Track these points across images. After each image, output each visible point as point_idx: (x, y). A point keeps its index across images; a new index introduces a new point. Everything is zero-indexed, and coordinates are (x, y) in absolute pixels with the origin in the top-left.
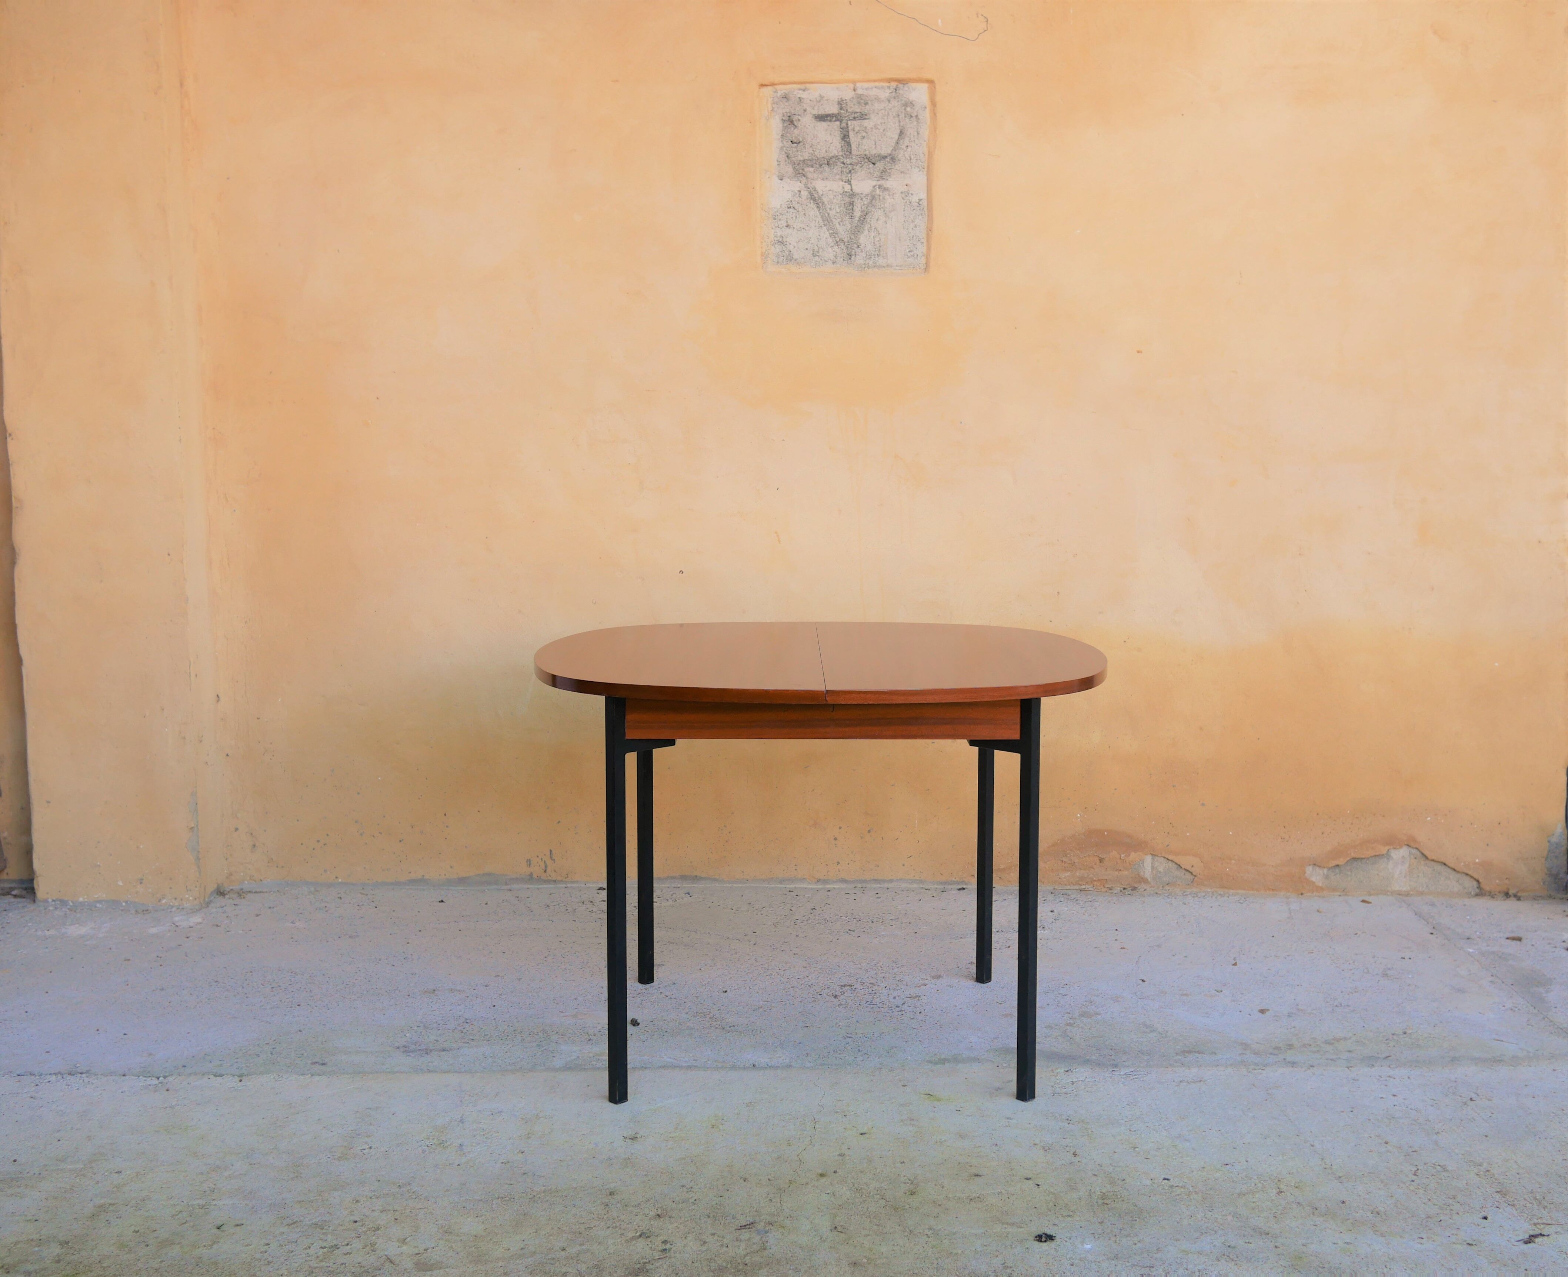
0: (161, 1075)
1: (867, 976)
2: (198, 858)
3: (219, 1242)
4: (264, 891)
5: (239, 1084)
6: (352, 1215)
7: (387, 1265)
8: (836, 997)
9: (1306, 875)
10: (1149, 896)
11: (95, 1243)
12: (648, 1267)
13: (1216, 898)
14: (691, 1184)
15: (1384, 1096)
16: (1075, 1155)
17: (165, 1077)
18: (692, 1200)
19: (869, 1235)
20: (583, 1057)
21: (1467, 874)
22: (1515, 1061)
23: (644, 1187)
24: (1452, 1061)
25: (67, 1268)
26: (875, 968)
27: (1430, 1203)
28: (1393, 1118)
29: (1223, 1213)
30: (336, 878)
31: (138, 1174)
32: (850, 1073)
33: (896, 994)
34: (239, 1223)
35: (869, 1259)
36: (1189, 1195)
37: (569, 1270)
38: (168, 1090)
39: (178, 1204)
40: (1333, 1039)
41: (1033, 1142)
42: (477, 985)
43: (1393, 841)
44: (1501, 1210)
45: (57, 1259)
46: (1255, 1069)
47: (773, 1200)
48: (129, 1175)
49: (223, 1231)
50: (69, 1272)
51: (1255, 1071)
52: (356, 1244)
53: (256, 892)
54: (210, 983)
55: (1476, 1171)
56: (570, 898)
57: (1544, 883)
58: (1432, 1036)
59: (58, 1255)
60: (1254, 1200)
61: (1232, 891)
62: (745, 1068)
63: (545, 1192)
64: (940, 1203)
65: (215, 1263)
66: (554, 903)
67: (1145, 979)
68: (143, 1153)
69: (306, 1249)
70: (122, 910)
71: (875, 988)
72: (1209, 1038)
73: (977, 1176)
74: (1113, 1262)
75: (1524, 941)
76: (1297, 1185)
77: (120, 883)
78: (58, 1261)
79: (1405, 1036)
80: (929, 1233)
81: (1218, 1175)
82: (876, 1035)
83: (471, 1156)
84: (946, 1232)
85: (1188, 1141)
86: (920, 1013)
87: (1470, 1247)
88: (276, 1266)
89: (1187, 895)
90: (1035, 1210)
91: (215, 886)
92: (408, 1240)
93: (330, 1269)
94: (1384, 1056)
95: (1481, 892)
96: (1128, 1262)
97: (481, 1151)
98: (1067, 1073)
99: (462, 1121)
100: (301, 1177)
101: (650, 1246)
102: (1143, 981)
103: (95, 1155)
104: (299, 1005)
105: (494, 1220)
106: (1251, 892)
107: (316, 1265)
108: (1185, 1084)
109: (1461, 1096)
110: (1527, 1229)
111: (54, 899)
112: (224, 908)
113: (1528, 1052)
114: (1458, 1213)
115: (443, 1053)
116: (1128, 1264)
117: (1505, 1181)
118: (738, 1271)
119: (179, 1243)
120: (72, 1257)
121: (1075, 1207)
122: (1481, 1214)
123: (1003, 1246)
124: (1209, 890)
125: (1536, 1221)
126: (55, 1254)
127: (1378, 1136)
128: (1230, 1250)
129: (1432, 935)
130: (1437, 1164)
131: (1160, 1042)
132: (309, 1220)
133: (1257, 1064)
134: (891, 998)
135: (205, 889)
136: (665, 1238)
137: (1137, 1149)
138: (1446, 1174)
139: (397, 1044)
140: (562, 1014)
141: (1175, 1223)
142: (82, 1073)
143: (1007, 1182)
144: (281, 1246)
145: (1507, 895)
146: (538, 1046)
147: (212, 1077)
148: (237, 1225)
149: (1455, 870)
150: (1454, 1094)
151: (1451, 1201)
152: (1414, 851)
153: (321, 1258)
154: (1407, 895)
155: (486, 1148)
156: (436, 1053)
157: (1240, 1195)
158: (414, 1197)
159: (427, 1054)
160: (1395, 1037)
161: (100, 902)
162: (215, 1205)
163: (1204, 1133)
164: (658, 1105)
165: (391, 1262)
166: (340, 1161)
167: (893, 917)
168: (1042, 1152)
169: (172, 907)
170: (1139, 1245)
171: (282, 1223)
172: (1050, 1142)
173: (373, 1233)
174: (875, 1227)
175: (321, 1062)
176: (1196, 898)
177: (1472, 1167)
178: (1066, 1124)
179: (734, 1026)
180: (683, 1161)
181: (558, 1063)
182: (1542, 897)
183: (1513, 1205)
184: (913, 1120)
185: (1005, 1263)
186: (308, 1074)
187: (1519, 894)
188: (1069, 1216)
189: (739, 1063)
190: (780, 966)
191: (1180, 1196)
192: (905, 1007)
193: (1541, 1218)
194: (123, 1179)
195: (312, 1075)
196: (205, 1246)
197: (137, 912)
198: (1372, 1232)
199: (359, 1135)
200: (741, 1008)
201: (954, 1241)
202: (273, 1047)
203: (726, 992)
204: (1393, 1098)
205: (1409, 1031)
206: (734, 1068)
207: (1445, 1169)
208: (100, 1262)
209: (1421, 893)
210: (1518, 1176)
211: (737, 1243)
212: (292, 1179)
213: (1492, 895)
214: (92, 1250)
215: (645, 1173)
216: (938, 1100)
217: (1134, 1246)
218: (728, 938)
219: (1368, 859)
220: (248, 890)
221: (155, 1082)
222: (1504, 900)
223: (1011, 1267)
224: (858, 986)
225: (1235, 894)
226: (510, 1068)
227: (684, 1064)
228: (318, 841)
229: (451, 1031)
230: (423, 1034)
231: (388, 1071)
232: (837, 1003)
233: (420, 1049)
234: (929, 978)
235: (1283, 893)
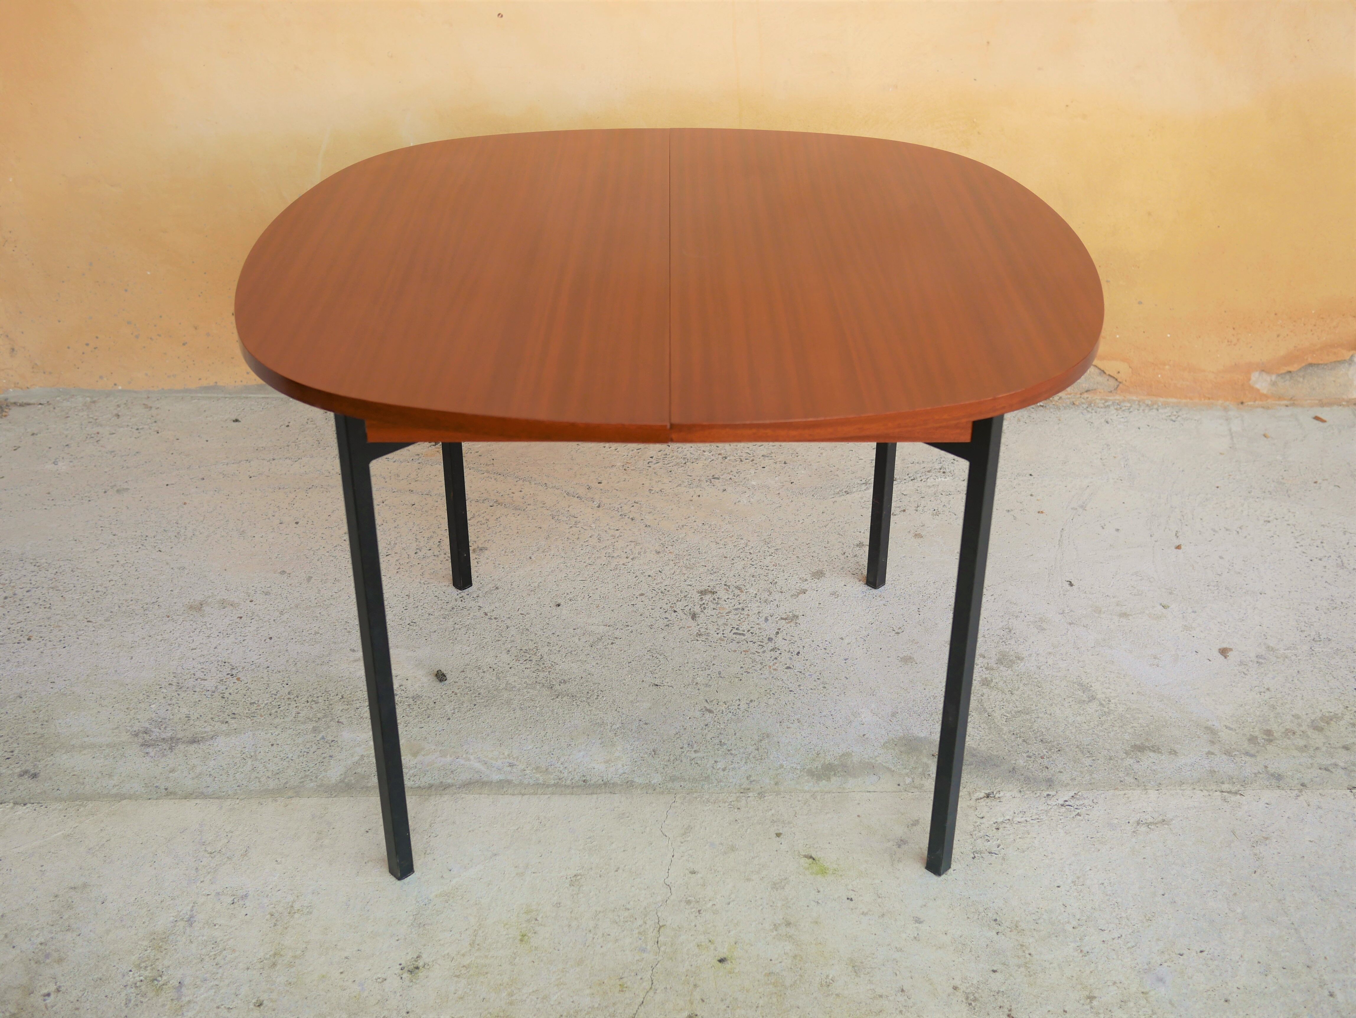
1: (733, 571)
4: (32, 401)
8: (694, 616)
9: (1251, 382)
10: (1065, 408)
13: (1143, 410)
26: (743, 556)
30: (115, 385)
32: (708, 801)
33: (767, 611)
40: (1322, 719)
41: (953, 984)
42: (256, 591)
46: (1231, 792)
53: (21, 406)
61: (1161, 399)
62: (573, 789)
67: (1073, 579)
71: (743, 597)
72: (1164, 713)
82: (743, 706)
85: (1161, 980)
86: (798, 653)
89: (1108, 406)
97: (204, 1000)
98: (989, 801)
99: (191, 920)
102: (1071, 583)
104: (29, 638)
106: (1184, 401)
108: (1143, 829)
115: (192, 747)
124: (1134, 397)
131: (1102, 724)
133: (1232, 780)
134: (762, 621)
139: (136, 726)
155: (213, 991)
156: (183, 748)
159: (172, 748)
163: (1181, 960)
168: (965, 1010)
172: (975, 982)
175: (33, 771)
176: (1120, 412)
178: (994, 933)
179: (565, 682)
181: (334, 774)
186: (10, 800)
189: (566, 774)
190: (628, 550)
192: (779, 641)
195: (16, 803)
200: (576, 639)
203: (559, 605)
206: (559, 787)
216: (824, 872)
218: (568, 494)
219: (1326, 364)
220: (13, 401)
224: (722, 593)
225: (1165, 405)
226: (272, 784)
227: (496, 777)
228: (87, 345)
229: (210, 693)
230: (174, 701)
231: (114, 791)
232: (695, 630)
233: (164, 736)
234: (809, 577)
235: (1220, 402)
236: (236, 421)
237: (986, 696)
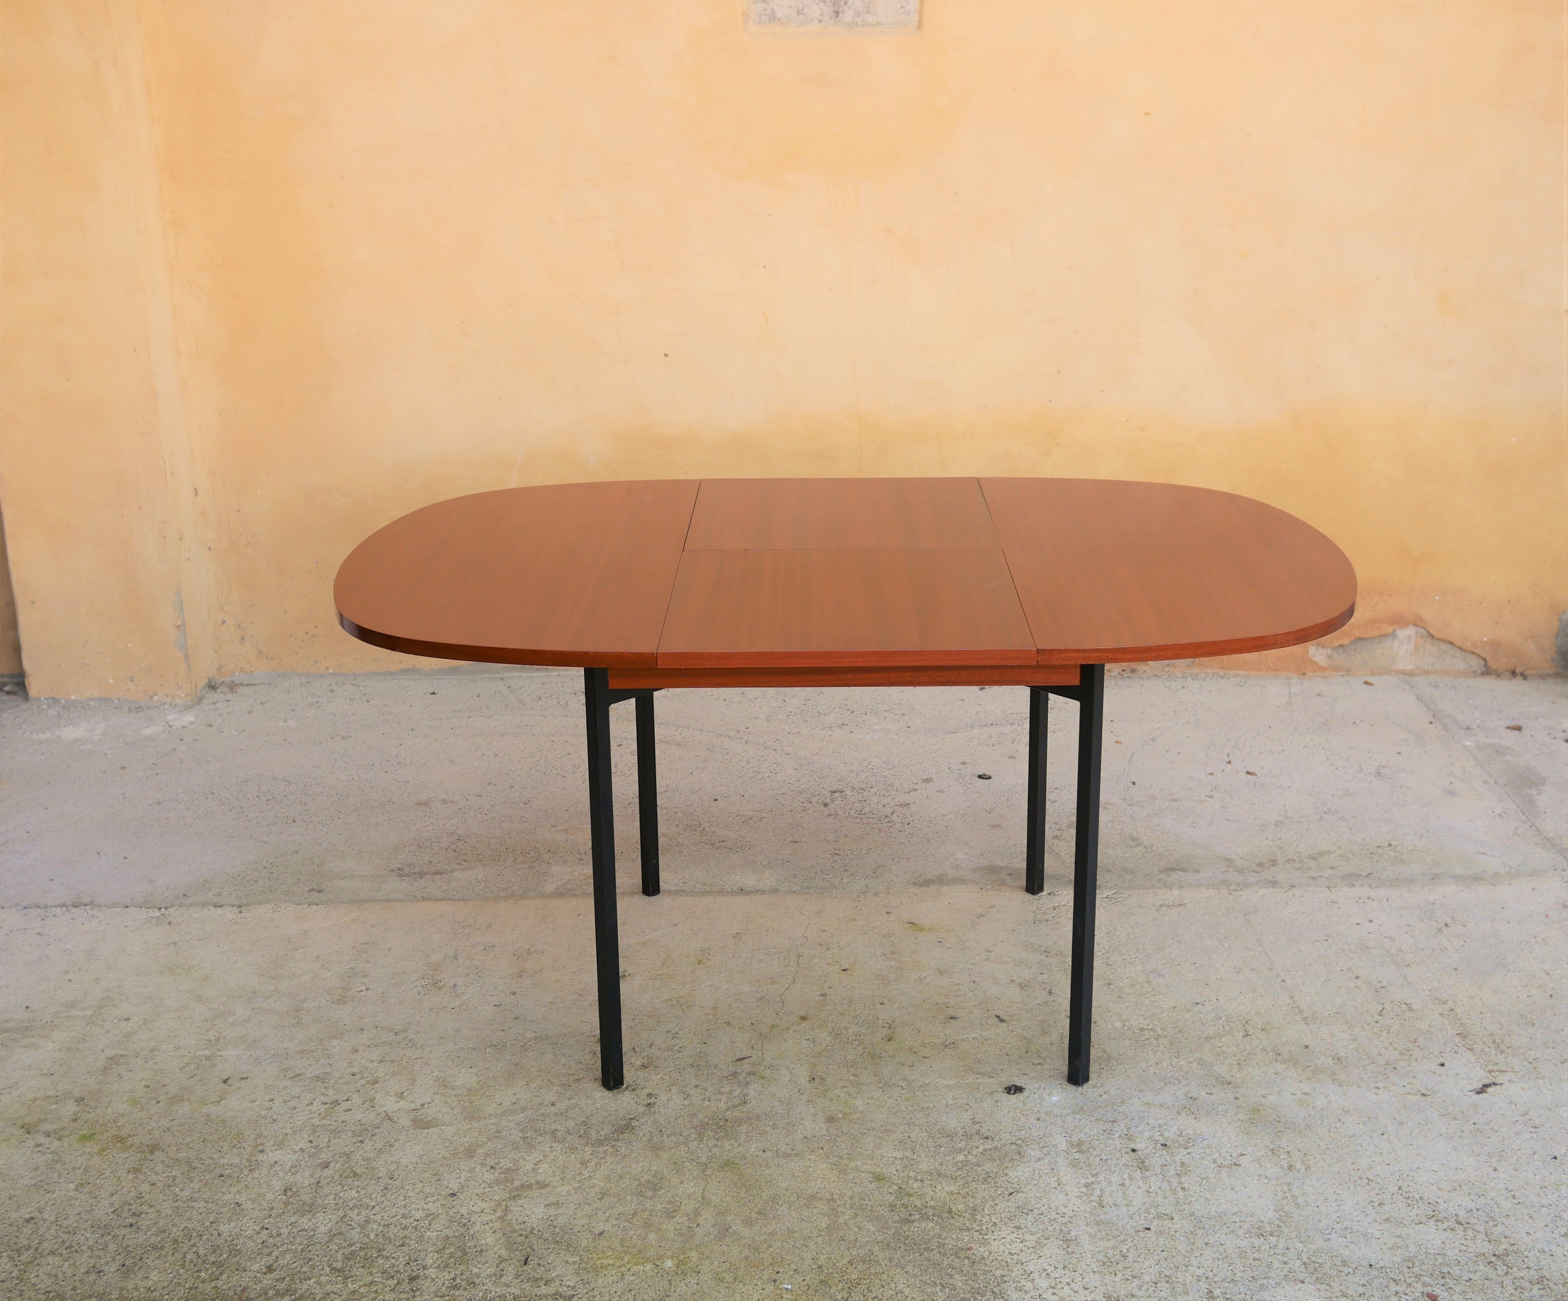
0: (163, 906)
1: (858, 780)
2: (187, 656)
3: (226, 1098)
4: (255, 682)
5: (239, 916)
6: (351, 1066)
7: (386, 1123)
8: (826, 805)
9: (1309, 655)
10: (1148, 678)
11: (109, 1099)
12: (633, 1124)
13: (1216, 680)
14: (677, 1029)
15: (1360, 922)
16: (1050, 993)
17: (166, 908)
18: (677, 1048)
19: (845, 1087)
20: (574, 880)
21: (1473, 653)
22: (1496, 879)
23: (632, 1033)
24: (1433, 878)
25: (85, 1127)
26: (866, 770)
27: (1390, 1048)
28: (1367, 948)
29: (1189, 1060)
30: (327, 668)
31: (145, 1021)
32: (836, 897)
33: (885, 801)
34: (244, 1076)
35: (844, 1114)
36: (1157, 1040)
37: (559, 1127)
38: (170, 923)
39: (185, 1056)
40: (1318, 854)
41: (1011, 978)
42: (469, 795)
43: (1399, 621)
44: (1459, 1056)
45: (74, 1117)
46: (1236, 890)
47: (755, 1047)
48: (137, 1023)
49: (229, 1085)
50: (86, 1132)
51: (1237, 893)
52: (356, 1100)
53: (247, 685)
54: (206, 795)
55: (1440, 1010)
56: (562, 689)
57: (1552, 661)
58: (1417, 849)
59: (75, 1114)
60: (1221, 1044)
61: (1233, 672)
62: (733, 893)
63: (536, 1039)
64: (916, 1050)
65: (223, 1122)
66: (547, 695)
67: (1136, 782)
68: (150, 997)
69: (308, 1105)
70: (115, 708)
71: (866, 794)
72: (1194, 852)
73: (952, 1018)
74: (1078, 1116)
75: (1524, 730)
76: (1264, 1027)
77: (111, 681)
78: (75, 1120)
79: (1390, 848)
80: (903, 1085)
81: (1187, 1016)
82: (863, 851)
83: (465, 998)
84: (920, 1083)
85: (1162, 976)
86: (909, 824)
87: (1424, 1098)
88: (280, 1125)
89: (1186, 677)
90: (1006, 1057)
91: (206, 680)
92: (405, 1094)
93: (332, 1127)
94: (1365, 873)
95: (1487, 671)
96: (1092, 1116)
97: (474, 992)
98: (1049, 897)
99: (456, 958)
100: (302, 1024)
101: (636, 1100)
102: (1134, 783)
103: (103, 999)
104: (294, 821)
105: (487, 1071)
106: (1253, 673)
107: (318, 1123)
108: (1165, 908)
109: (1436, 921)
110: (1480, 1076)
111: (47, 697)
112: (217, 705)
113: (1511, 868)
114: (1416, 1060)
115: (437, 877)
116: (1092, 1118)
117: (1468, 1021)
118: (719, 1128)
119: (189, 1099)
120: (88, 1115)
121: (1046, 1053)
122: (1439, 1060)
123: (974, 1099)
124: (1210, 671)
125: (1491, 1067)
126: (71, 1112)
127: (1349, 970)
128: (1191, 1101)
129: (1431, 725)
130: (1403, 1002)
131: (1144, 858)
132: (311, 1073)
133: (1238, 884)
134: (880, 807)
135: (196, 685)
136: (651, 1091)
137: (1111, 986)
138: (1409, 1014)
139: (391, 867)
140: (553, 829)
141: (1141, 1071)
142: (86, 905)
143: (982, 1025)
144: (285, 1102)
145: (1514, 673)
146: (530, 867)
147: (211, 908)
148: (243, 1078)
149: (1461, 649)
150: (1430, 919)
151: (1411, 1045)
152: (1421, 630)
153: (323, 1115)
154: (1411, 674)
155: (479, 988)
156: (430, 877)
157: (1208, 1038)
158: (410, 1045)
159: (421, 877)
160: (1380, 851)
161: (92, 700)
162: (220, 1056)
163: (1178, 967)
164: (647, 937)
165: (390, 1119)
166: (338, 1004)
167: (887, 708)
168: (1018, 990)
169: (165, 704)
170: (1105, 1097)
171: (285, 1076)
172: (1027, 978)
173: (372, 1087)
174: (852, 1078)
175: (318, 889)
176: (1196, 681)
177: (1437, 1006)
178: (1044, 956)
179: (723, 841)
180: (669, 1003)
181: (550, 888)
182: (1549, 676)
183: (1472, 1050)
184: (894, 953)
185: (974, 1118)
186: (305, 903)
187: (1526, 673)
188: (1039, 1064)
189: (727, 887)
190: (772, 768)
191: (1148, 1041)
192: (894, 817)
193: (1497, 1064)
194: (131, 1027)
195: (309, 905)
196: (213, 1102)
197: (130, 710)
198: (1331, 1082)
199: (356, 974)
200: (731, 819)
201: (927, 1093)
202: (271, 871)
203: (716, 800)
204: (1368, 923)
205: (1394, 843)
206: (722, 892)
207: (1410, 1009)
208: (114, 1121)
209: (1426, 673)
210: (1481, 1016)
211: (719, 1097)
212: (293, 1026)
213: (1498, 674)
214: (107, 1107)
215: (632, 1017)
216: (921, 930)
217: (1099, 1098)
218: (720, 735)
219: (1372, 638)
220: (238, 682)
221: (158, 914)
222: (1510, 679)
223: (980, 1123)
224: (848, 792)
225: (1235, 676)
226: (502, 894)
227: (673, 888)
228: (307, 633)
229: (444, 850)
230: (417, 853)
231: (383, 898)
232: (827, 813)
233: (413, 871)
234: (920, 782)
235: (1284, 673)
236: (434, 693)
237: (1055, 844)
